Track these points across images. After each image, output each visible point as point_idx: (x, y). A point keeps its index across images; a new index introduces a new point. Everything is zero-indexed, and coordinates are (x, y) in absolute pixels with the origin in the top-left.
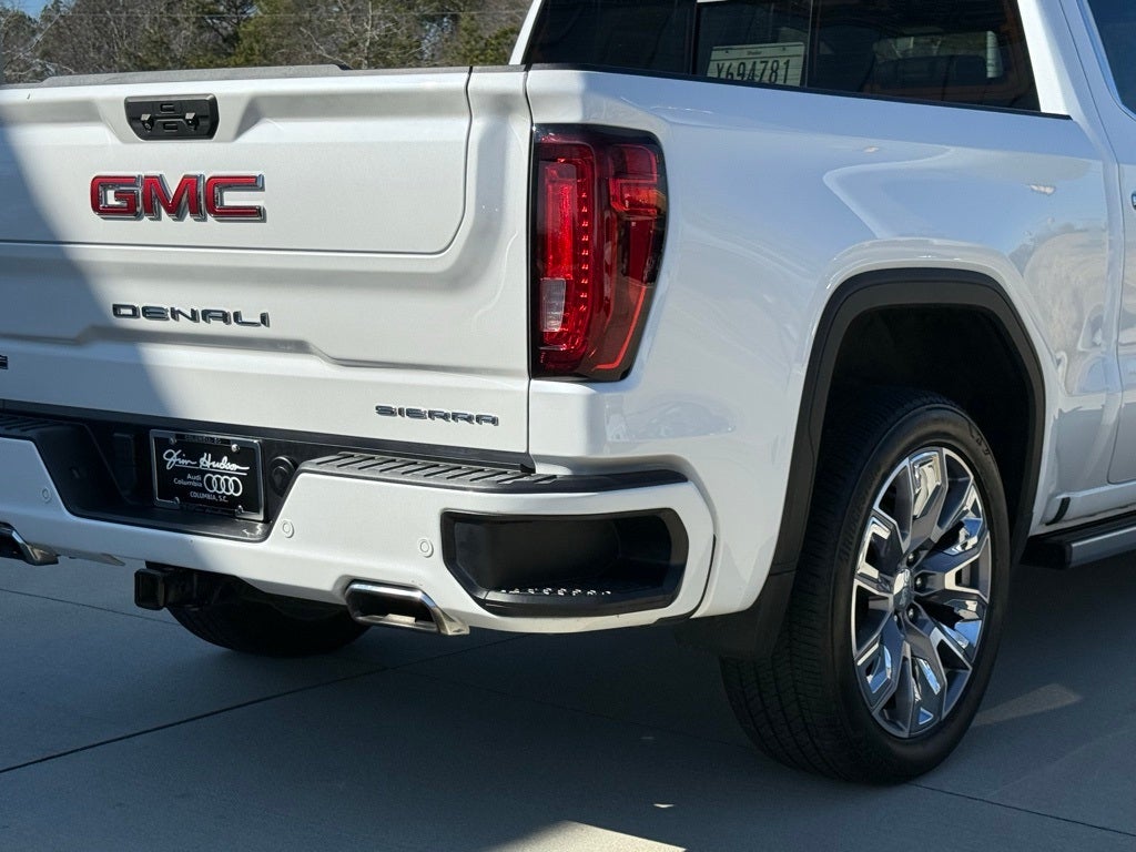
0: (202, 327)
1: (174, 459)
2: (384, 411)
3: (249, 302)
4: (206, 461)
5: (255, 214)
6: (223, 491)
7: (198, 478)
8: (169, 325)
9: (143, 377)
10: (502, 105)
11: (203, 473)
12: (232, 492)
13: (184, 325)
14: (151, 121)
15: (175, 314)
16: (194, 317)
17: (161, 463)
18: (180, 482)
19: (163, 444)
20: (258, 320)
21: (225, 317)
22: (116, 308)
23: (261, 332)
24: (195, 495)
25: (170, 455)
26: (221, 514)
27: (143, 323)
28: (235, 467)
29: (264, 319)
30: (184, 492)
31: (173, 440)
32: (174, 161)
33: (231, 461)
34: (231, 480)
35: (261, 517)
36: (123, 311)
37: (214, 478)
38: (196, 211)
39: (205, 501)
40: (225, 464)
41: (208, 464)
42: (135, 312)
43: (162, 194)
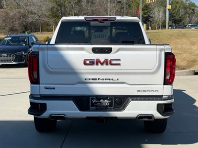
0: (104, 81)
1: (95, 101)
2: (138, 91)
3: (115, 77)
4: (102, 101)
5: (119, 64)
6: (105, 105)
7: (100, 103)
8: (97, 81)
9: (88, 89)
10: (161, 50)
12: (107, 105)
13: (100, 81)
14: (98, 51)
15: (99, 79)
16: (103, 79)
17: (92, 102)
18: (96, 104)
19: (92, 99)
22: (85, 79)
23: (117, 81)
24: (99, 106)
26: (105, 109)
27: (91, 81)
28: (108, 101)
29: (118, 79)
30: (96, 106)
32: (102, 57)
34: (107, 103)
35: (113, 108)
36: (87, 79)
37: (103, 103)
38: (107, 64)
40: (106, 101)
42: (90, 79)
43: (100, 62)
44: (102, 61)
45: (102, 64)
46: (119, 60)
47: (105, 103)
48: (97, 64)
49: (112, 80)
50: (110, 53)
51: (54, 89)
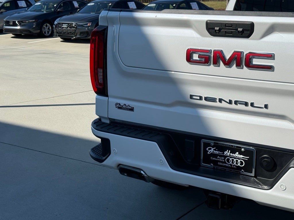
0: (233, 106)
1: (212, 150)
3: (259, 100)
4: (227, 153)
5: (270, 68)
6: (235, 164)
7: (223, 158)
8: (218, 104)
9: (200, 121)
11: (225, 157)
12: (239, 165)
13: (224, 104)
14: (220, 30)
15: (221, 100)
16: (230, 102)
17: (205, 152)
18: (214, 159)
19: (207, 145)
20: (263, 106)
21: (246, 104)
22: (191, 97)
23: (264, 110)
24: (221, 164)
25: (210, 149)
27: (204, 102)
28: (242, 156)
29: (266, 106)
30: (215, 163)
31: (212, 144)
33: (240, 154)
34: (239, 161)
35: (253, 174)
36: (194, 97)
37: (231, 159)
38: (239, 65)
39: (225, 166)
40: (237, 155)
41: (229, 154)
42: (201, 98)
43: (223, 58)
44: (228, 56)
45: (228, 63)
46: (270, 56)
47: (235, 160)
48: (216, 63)
49: (252, 105)
50: (248, 36)
51: (132, 109)
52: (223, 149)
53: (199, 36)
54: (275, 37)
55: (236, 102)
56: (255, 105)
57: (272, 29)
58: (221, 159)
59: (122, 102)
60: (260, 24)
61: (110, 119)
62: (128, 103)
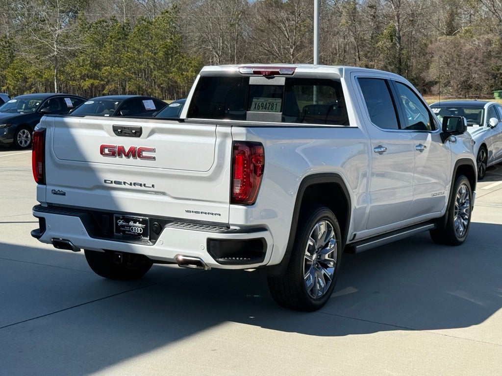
0: (133, 187)
1: (121, 222)
2: (187, 211)
3: (148, 181)
4: (131, 223)
5: (152, 158)
6: (136, 231)
7: (129, 228)
8: (123, 186)
9: (112, 200)
10: (225, 135)
11: (130, 226)
12: (139, 232)
13: (127, 186)
14: (121, 131)
15: (125, 183)
16: (131, 184)
17: (117, 224)
18: (123, 229)
19: (118, 218)
20: (151, 186)
21: (141, 185)
22: (105, 181)
23: (152, 189)
24: (127, 232)
25: (120, 221)
26: (136, 238)
27: (114, 185)
28: (141, 225)
29: (153, 186)
30: (124, 232)
31: (121, 217)
32: (128, 143)
33: (139, 223)
34: (139, 229)
35: (148, 239)
36: (107, 182)
37: (134, 228)
38: (134, 156)
39: (130, 234)
40: (137, 224)
41: (132, 224)
42: (112, 182)
43: (124, 151)
44: (127, 150)
45: (127, 156)
46: (153, 150)
47: (136, 228)
48: (119, 155)
49: (144, 185)
50: (139, 136)
51: (64, 194)
52: (128, 220)
53: (108, 136)
54: (156, 137)
55: (135, 184)
56: (147, 186)
57: (153, 132)
58: (127, 229)
59: (57, 189)
60: (145, 127)
61: (47, 203)
62: (61, 189)
